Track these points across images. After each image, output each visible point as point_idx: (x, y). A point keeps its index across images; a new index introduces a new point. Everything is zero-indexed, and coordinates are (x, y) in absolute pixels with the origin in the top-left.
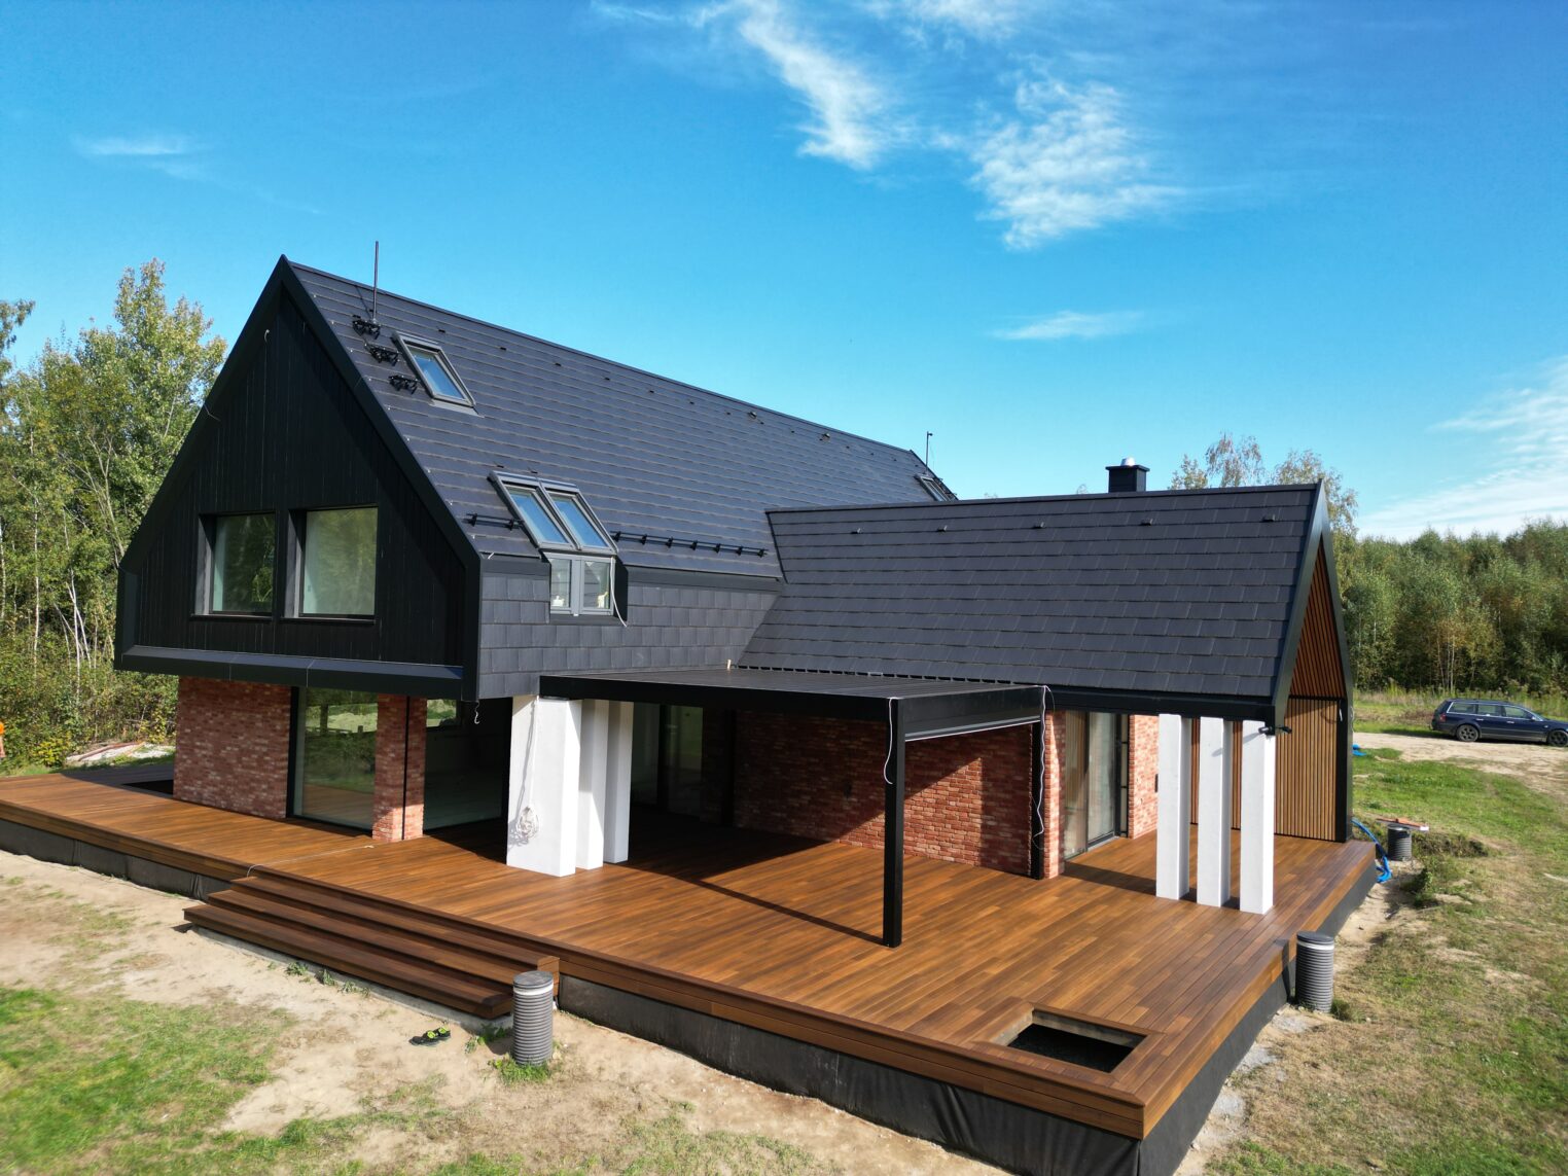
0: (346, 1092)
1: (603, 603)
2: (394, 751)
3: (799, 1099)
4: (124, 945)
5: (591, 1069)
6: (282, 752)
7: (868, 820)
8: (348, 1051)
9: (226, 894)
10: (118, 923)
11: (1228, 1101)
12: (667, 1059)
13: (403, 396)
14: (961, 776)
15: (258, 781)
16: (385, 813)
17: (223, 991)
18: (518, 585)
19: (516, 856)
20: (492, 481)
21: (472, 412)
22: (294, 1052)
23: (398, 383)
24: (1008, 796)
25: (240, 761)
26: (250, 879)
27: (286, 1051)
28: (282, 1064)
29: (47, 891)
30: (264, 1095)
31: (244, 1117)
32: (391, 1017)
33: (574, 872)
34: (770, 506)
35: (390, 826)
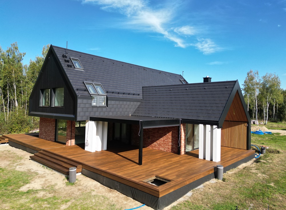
0: (41, 186)
1: (103, 104)
2: (69, 130)
3: (113, 190)
4: (20, 162)
5: (82, 184)
6: (54, 130)
7: (152, 143)
8: (44, 179)
9: (37, 154)
10: (21, 158)
11: (189, 194)
12: (95, 183)
13: (69, 68)
14: (167, 136)
15: (50, 135)
16: (68, 141)
17: (30, 169)
18: (85, 101)
19: (87, 149)
20: (83, 83)
21: (83, 70)
22: (35, 179)
23: (68, 66)
24: (175, 139)
25: (48, 132)
26: (42, 151)
27: (34, 179)
28: (32, 181)
29: (13, 153)
30: (28, 185)
31: (23, 189)
32: (54, 175)
33: (95, 151)
34: (144, 86)
35: (68, 143)
